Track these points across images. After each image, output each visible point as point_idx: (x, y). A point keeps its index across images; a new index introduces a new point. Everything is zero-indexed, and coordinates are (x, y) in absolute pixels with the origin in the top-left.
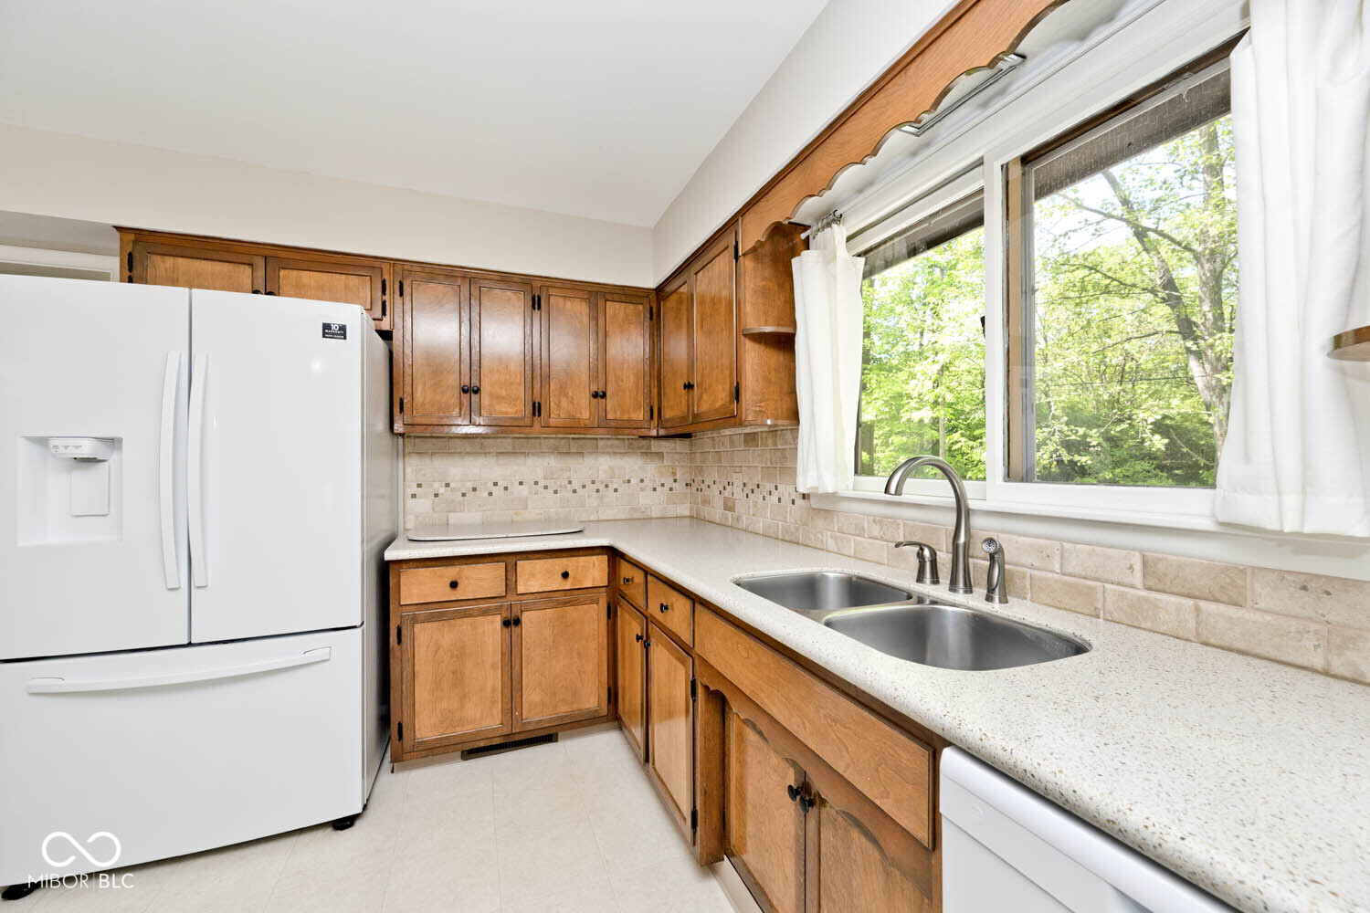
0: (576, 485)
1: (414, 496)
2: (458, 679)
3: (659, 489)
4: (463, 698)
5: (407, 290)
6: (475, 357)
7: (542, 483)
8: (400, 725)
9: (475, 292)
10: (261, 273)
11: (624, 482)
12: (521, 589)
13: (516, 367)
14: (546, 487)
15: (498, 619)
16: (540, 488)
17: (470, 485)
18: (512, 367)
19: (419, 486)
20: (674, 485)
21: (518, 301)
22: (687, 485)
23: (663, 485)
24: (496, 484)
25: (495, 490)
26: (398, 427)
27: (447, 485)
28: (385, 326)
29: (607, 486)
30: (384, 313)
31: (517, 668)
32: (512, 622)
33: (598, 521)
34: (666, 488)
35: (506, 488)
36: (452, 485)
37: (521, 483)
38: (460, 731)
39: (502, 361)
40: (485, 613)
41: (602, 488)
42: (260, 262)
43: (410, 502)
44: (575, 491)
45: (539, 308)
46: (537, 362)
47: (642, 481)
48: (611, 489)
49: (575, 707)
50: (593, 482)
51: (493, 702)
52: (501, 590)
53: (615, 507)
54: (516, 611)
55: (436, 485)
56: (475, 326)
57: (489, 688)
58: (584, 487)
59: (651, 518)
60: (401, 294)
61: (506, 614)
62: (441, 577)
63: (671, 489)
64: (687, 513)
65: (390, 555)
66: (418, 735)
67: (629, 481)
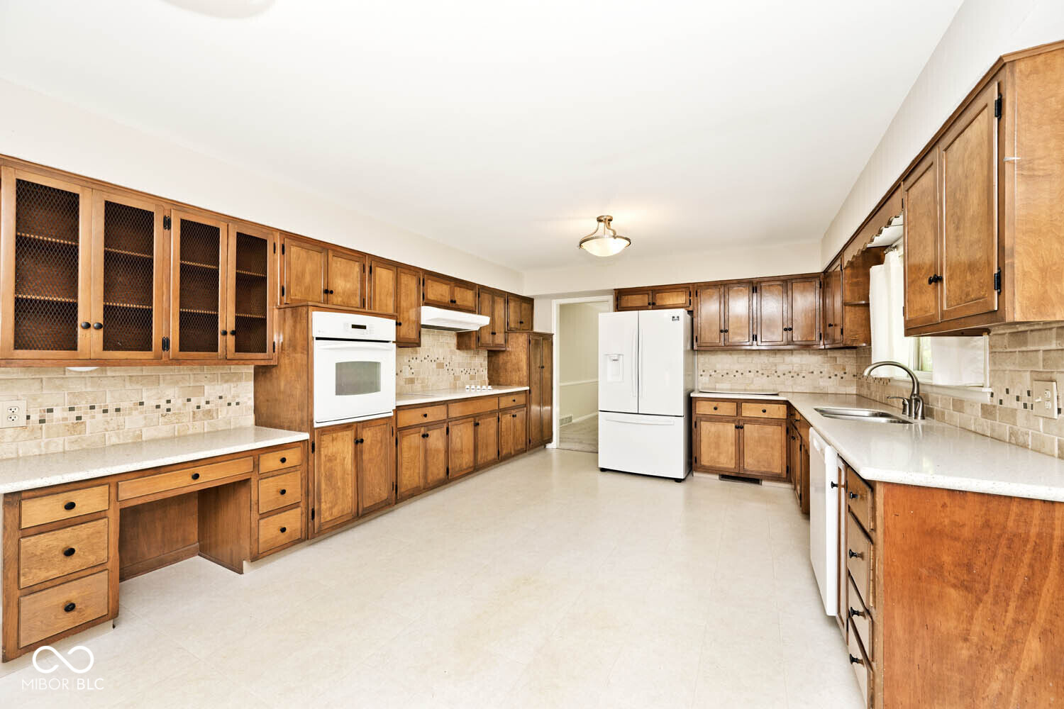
0: (779, 373)
1: (701, 375)
2: (717, 446)
3: (833, 377)
4: (719, 453)
5: (699, 294)
6: (726, 318)
7: (760, 372)
8: (696, 458)
9: (726, 289)
10: (651, 297)
11: (810, 373)
12: (743, 415)
13: (745, 320)
14: (763, 374)
15: (734, 425)
16: (759, 374)
17: (725, 372)
18: (743, 320)
19: (704, 371)
20: (844, 375)
21: (746, 290)
22: (854, 376)
23: (836, 375)
24: (737, 372)
25: (736, 374)
26: (695, 347)
27: (715, 371)
28: (690, 309)
29: (798, 375)
30: (690, 304)
31: (742, 447)
32: (739, 427)
33: (793, 392)
34: (839, 377)
35: (742, 374)
36: (718, 371)
37: (750, 372)
38: (718, 465)
39: (738, 318)
40: (728, 422)
41: (795, 375)
42: (650, 293)
43: (700, 378)
44: (779, 377)
45: (756, 292)
46: (755, 316)
47: (821, 372)
48: (800, 376)
49: (769, 470)
50: (790, 372)
51: (732, 459)
52: (735, 414)
53: (804, 385)
54: (741, 423)
55: (711, 371)
56: (726, 304)
57: (730, 453)
58: (784, 374)
59: (828, 394)
60: (697, 296)
61: (737, 424)
62: (711, 405)
63: (842, 378)
64: (855, 392)
65: (692, 395)
66: (702, 463)
67: (812, 372)
